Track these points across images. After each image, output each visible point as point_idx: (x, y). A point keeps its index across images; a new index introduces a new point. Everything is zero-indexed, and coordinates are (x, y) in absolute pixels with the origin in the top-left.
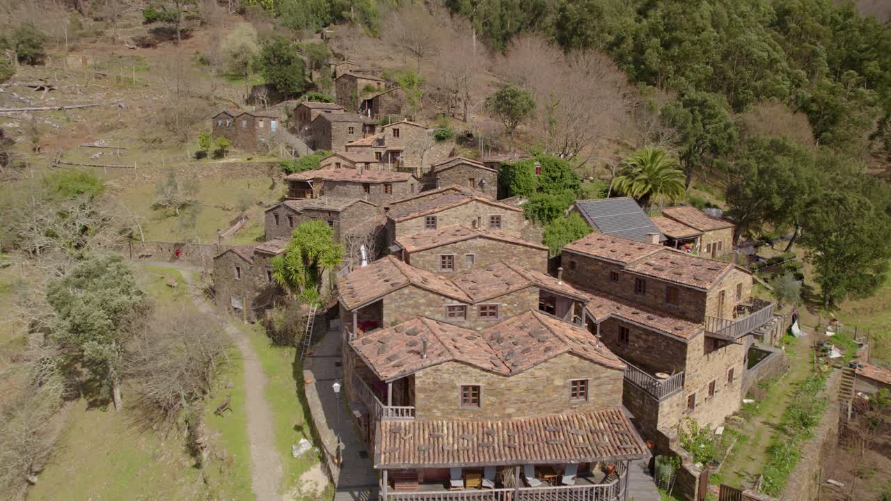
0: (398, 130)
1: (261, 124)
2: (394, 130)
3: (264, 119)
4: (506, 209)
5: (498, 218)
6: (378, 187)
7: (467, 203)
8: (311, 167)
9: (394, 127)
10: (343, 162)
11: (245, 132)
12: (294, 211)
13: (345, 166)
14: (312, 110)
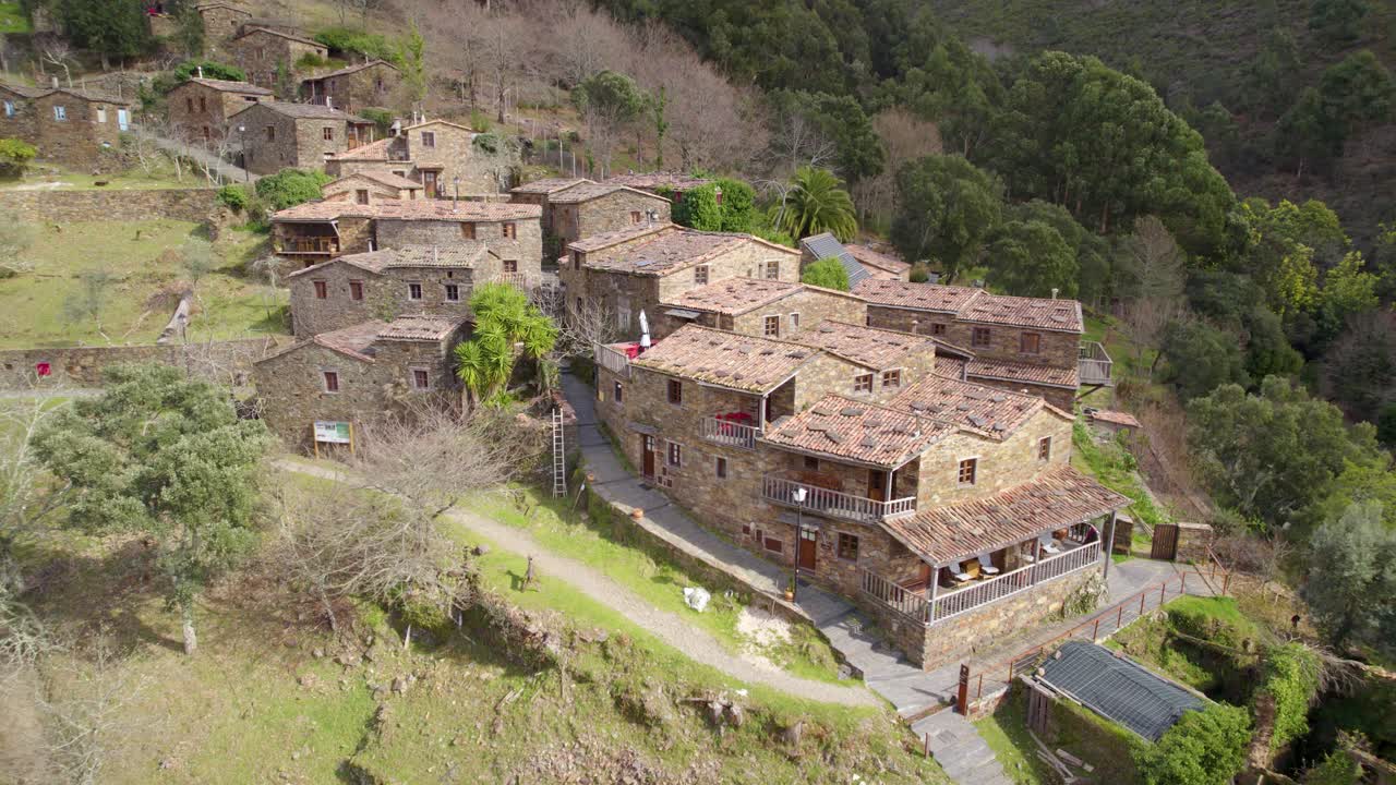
0: (431, 135)
1: (102, 116)
2: (424, 134)
3: (105, 106)
4: (784, 251)
5: (776, 264)
6: (492, 228)
7: (743, 246)
8: (303, 197)
9: (424, 130)
10: (371, 188)
11: (61, 131)
12: (369, 273)
13: (378, 195)
14: (224, 95)
